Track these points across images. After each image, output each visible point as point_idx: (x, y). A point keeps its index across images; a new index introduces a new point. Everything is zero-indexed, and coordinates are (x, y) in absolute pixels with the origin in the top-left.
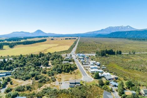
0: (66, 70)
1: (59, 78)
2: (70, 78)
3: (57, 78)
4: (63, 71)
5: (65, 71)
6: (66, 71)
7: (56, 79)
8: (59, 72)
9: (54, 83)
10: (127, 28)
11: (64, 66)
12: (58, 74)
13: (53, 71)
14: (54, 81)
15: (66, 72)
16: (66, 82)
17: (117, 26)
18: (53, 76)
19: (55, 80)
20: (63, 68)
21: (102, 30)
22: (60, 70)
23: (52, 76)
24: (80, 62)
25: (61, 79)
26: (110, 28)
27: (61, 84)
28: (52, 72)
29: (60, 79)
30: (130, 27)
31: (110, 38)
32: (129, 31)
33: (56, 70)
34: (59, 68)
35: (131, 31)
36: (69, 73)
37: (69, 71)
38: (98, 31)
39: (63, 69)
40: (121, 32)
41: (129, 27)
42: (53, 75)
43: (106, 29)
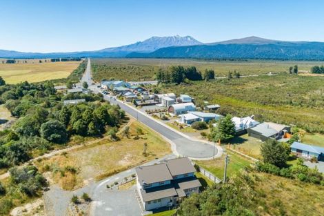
0: (91, 125)
1: (62, 166)
2: (121, 158)
3: (48, 169)
4: (73, 132)
5: (83, 132)
6: (90, 131)
7: (48, 176)
8: (55, 141)
9: (37, 203)
10: (187, 40)
11: (74, 112)
12: (49, 149)
13: (23, 140)
14: (31, 194)
15: (90, 135)
16: (108, 181)
17: (167, 36)
18: (26, 165)
19: (43, 183)
20: (73, 119)
21: (138, 43)
22: (58, 129)
23: (17, 164)
24: (123, 99)
25: (73, 171)
26: (155, 40)
27: (88, 200)
28: (16, 143)
29: (70, 176)
30: (191, 39)
31: (159, 58)
32: (191, 46)
33: (37, 133)
34: (50, 121)
35: (195, 46)
36: (107, 137)
37: (104, 131)
38: (129, 46)
39: (76, 125)
40: (178, 48)
41: (189, 39)
42: (24, 157)
43: (146, 41)
